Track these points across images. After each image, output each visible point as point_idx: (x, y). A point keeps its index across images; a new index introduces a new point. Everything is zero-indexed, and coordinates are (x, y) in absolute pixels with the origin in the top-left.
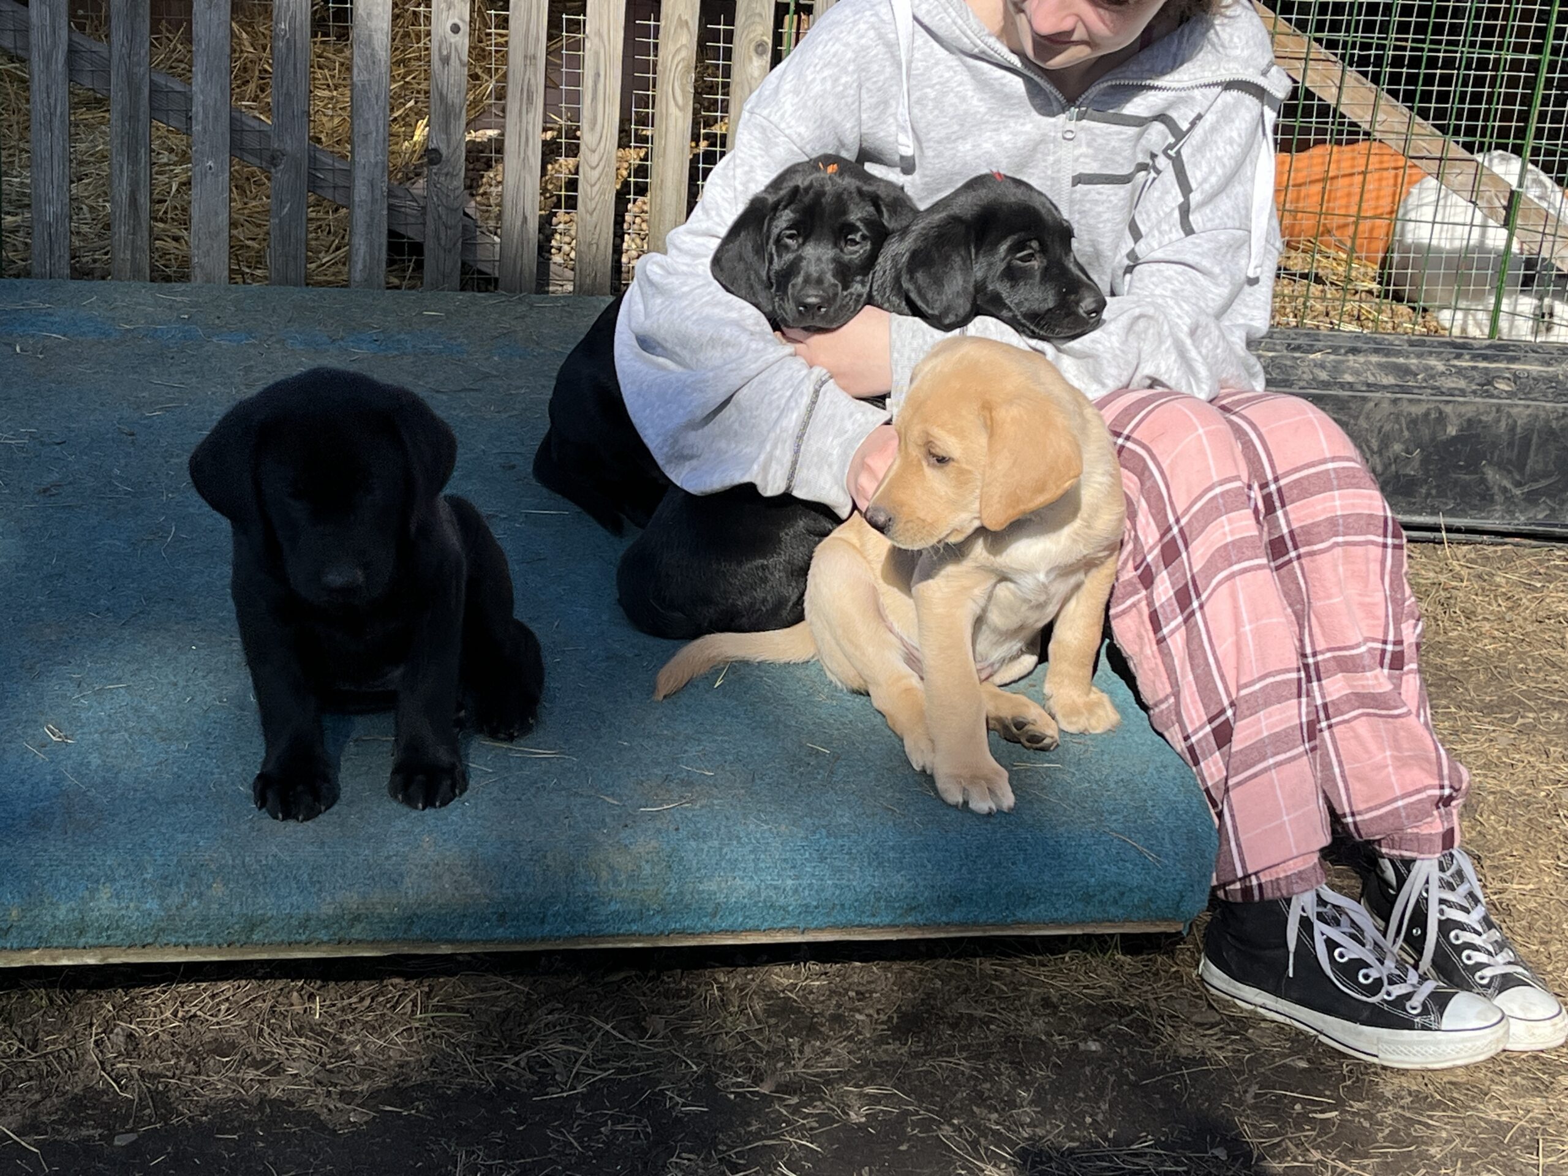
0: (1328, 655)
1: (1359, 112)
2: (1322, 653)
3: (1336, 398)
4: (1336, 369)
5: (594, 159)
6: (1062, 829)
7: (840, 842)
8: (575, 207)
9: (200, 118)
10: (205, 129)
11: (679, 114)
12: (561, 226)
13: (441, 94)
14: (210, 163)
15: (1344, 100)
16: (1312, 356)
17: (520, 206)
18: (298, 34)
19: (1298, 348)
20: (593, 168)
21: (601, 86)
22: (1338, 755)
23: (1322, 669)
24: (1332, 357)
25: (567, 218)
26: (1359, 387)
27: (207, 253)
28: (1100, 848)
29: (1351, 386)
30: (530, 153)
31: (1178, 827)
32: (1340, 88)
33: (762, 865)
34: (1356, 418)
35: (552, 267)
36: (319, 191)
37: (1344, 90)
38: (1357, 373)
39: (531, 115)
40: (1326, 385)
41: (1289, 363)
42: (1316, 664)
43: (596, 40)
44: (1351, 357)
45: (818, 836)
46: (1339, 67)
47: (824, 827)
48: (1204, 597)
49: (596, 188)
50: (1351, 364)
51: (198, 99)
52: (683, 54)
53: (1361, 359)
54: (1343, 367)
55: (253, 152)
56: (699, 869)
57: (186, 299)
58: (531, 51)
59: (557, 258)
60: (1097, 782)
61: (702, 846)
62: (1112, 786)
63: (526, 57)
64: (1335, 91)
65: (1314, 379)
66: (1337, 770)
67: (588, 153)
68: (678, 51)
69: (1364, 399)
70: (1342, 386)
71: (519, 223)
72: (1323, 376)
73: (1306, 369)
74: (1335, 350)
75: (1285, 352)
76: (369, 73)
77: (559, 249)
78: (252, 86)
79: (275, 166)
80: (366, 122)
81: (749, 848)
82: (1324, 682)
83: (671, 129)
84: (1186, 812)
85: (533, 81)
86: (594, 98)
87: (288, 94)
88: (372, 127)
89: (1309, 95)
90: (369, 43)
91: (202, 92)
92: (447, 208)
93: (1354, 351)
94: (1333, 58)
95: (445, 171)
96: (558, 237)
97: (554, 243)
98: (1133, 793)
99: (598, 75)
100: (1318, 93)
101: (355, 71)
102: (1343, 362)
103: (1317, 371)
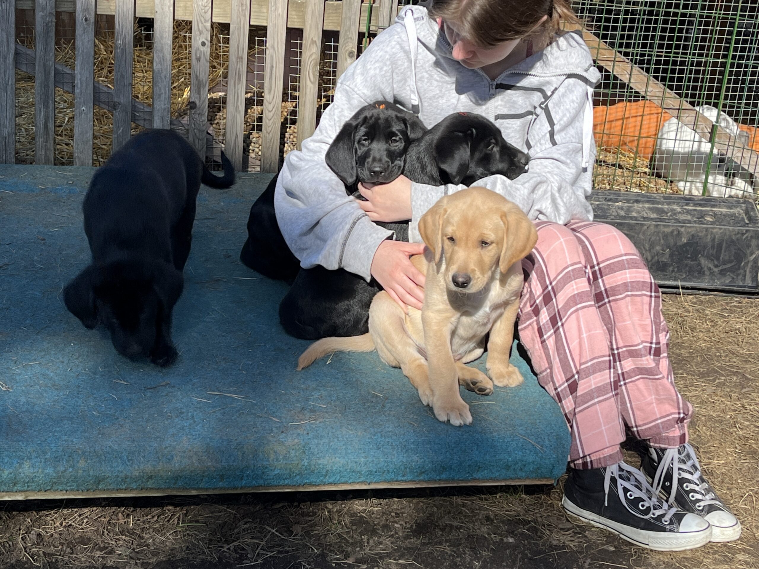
0: (624, 349)
1: (640, 87)
2: (621, 348)
3: (629, 224)
4: (629, 210)
5: (270, 107)
6: (495, 434)
7: (387, 440)
8: (261, 130)
9: (79, 86)
10: (81, 91)
11: (312, 85)
12: (254, 139)
13: (196, 76)
14: (84, 108)
15: (632, 81)
16: (617, 204)
17: (234, 129)
18: (127, 46)
19: (610, 200)
20: (270, 111)
21: (274, 72)
22: (629, 398)
23: (621, 356)
24: (626, 204)
25: (257, 135)
26: (640, 219)
27: (82, 152)
28: (514, 443)
29: (635, 218)
30: (239, 103)
31: (551, 433)
32: (630, 75)
33: (349, 451)
34: (638, 234)
35: (250, 159)
36: (137, 122)
37: (632, 76)
38: (639, 212)
39: (240, 86)
40: (624, 218)
41: (606, 207)
42: (618, 354)
43: (271, 50)
44: (636, 204)
45: (376, 437)
46: (630, 65)
47: (380, 432)
48: (564, 320)
49: (271, 121)
50: (636, 207)
51: (78, 77)
52: (314, 56)
53: (641, 205)
54: (632, 209)
55: (104, 103)
56: (318, 453)
57: (71, 174)
58: (240, 55)
59: (252, 155)
60: (512, 411)
61: (320, 442)
62: (520, 413)
63: (237, 58)
64: (628, 76)
65: (618, 215)
66: (629, 405)
67: (267, 104)
68: (311, 55)
69: (642, 225)
70: (631, 218)
71: (234, 138)
72: (622, 213)
73: (614, 210)
74: (628, 201)
75: (604, 202)
76: (161, 65)
77: (253, 150)
78: (105, 71)
79: (115, 110)
80: (160, 89)
81: (343, 442)
82: (622, 362)
83: (308, 93)
84: (555, 425)
85: (241, 69)
86: (270, 78)
87: (122, 74)
88: (163, 91)
89: (615, 78)
90: (162, 51)
91: (80, 73)
92: (199, 130)
93: (637, 201)
94: (627, 61)
95: (198, 112)
96: (253, 144)
97: (251, 147)
98: (530, 416)
99: (272, 67)
100: (620, 77)
101: (155, 64)
102: (631, 207)
103: (619, 211)
